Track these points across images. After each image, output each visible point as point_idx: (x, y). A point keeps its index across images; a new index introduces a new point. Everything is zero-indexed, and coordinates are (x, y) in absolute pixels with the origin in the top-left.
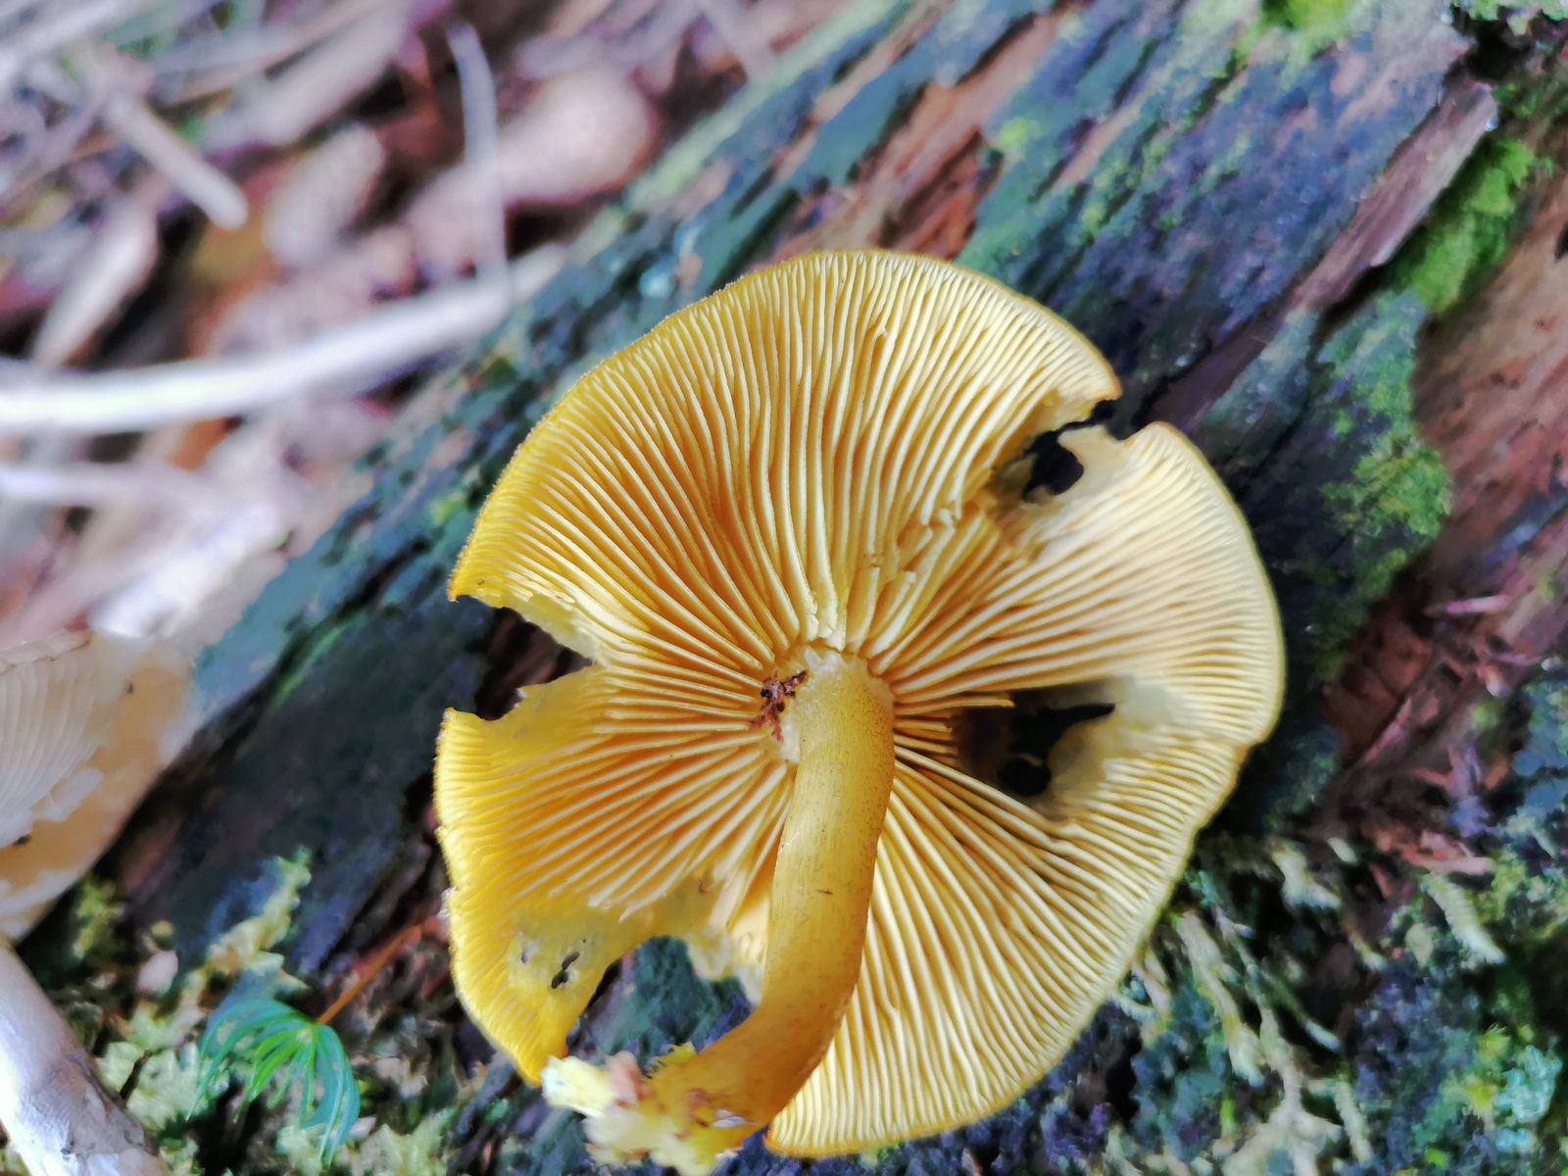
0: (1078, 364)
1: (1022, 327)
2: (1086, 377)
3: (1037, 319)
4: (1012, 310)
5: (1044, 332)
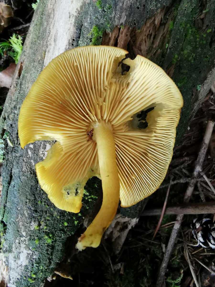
0: (117, 51)
1: (102, 50)
2: (120, 52)
3: (104, 48)
4: (98, 49)
5: (107, 49)
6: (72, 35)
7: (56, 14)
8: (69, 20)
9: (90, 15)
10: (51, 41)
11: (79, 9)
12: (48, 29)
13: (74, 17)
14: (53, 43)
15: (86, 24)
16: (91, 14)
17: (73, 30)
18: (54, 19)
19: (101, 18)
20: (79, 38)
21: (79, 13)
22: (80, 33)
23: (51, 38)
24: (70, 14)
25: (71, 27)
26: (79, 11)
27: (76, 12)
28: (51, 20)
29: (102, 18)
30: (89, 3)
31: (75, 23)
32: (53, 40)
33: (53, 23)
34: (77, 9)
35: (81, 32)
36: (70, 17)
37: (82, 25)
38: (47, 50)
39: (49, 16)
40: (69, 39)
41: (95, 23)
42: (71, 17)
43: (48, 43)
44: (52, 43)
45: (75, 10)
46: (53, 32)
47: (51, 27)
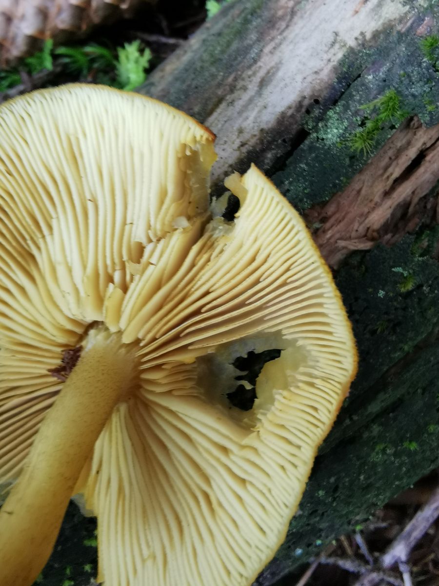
6: (318, 87)
7: (295, 24)
8: (328, 51)
9: (393, 62)
10: (250, 81)
11: (368, 36)
12: (255, 50)
13: (345, 50)
14: (252, 88)
15: (370, 77)
16: (395, 61)
17: (326, 79)
18: (285, 34)
19: (418, 79)
20: (335, 103)
21: (363, 45)
22: (343, 93)
23: (254, 74)
24: (338, 38)
25: (325, 69)
26: (365, 40)
27: (356, 39)
28: (274, 33)
29: (421, 83)
30: (404, 33)
31: (342, 63)
32: (257, 79)
33: (277, 41)
34: (362, 34)
35: (346, 90)
36: (333, 44)
37: (359, 76)
38: (229, 98)
39: (272, 23)
40: (306, 94)
41: (397, 86)
42: (337, 46)
43: (240, 84)
44: (250, 87)
45: (356, 34)
46: (266, 62)
47: (267, 50)
